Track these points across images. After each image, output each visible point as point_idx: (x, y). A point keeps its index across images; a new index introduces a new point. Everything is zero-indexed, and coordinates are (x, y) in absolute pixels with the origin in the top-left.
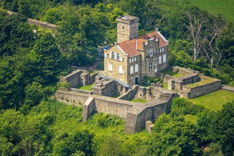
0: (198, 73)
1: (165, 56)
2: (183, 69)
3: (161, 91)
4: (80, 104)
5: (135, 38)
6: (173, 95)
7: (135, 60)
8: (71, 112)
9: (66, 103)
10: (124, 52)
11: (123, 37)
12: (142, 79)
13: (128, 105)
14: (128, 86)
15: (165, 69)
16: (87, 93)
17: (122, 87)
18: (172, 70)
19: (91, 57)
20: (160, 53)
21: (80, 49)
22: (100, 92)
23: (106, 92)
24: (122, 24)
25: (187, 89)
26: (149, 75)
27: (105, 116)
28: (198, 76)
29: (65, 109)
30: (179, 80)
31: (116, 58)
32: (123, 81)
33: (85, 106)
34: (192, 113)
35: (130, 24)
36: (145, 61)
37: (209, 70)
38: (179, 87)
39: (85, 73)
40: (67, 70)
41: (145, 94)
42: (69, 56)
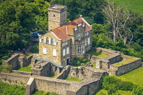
0: (120, 53)
1: (89, 39)
2: (105, 50)
3: (92, 70)
4: (22, 84)
5: (65, 24)
6: (104, 74)
7: (67, 44)
8: (14, 91)
9: (9, 83)
10: (57, 38)
11: (54, 24)
12: (72, 60)
13: (66, 84)
14: (61, 67)
15: (90, 50)
16: (27, 74)
17: (56, 68)
18: (96, 51)
19: (26, 42)
20: (86, 37)
21: (17, 35)
22: (39, 73)
23: (44, 73)
24: (53, 13)
25: (114, 68)
26: (78, 57)
27: (46, 93)
28: (120, 55)
29: (9, 89)
30: (105, 59)
31: (50, 43)
32: (57, 62)
33: (28, 85)
34: (122, 88)
35: (61, 12)
36: (75, 44)
37: (127, 50)
38: (107, 66)
39: (22, 56)
40: (7, 54)
41: (77, 73)
42: (8, 42)
